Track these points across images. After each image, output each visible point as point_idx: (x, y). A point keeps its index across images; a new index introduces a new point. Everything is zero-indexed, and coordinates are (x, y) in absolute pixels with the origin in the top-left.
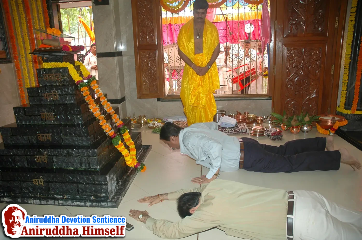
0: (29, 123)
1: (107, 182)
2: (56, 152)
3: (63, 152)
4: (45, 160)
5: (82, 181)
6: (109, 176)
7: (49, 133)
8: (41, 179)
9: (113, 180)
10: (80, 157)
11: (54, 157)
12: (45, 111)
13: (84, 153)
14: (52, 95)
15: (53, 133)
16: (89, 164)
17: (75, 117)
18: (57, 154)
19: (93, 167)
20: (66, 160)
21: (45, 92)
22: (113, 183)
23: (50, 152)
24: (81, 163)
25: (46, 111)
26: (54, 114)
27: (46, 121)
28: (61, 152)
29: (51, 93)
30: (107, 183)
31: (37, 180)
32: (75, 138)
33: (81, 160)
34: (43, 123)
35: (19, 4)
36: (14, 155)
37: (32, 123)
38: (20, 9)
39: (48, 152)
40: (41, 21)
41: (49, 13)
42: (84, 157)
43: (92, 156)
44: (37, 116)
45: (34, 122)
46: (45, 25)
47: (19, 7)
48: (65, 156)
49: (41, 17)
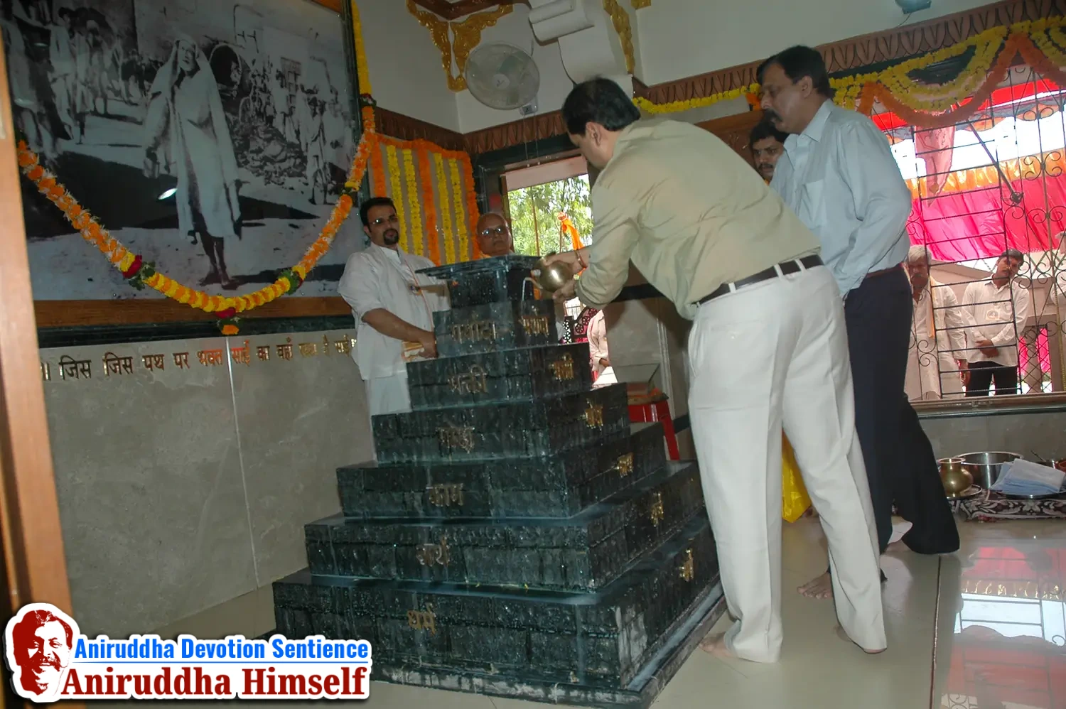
0: (407, 459)
1: (614, 629)
3: (491, 535)
4: (442, 558)
5: (540, 622)
6: (623, 613)
7: (456, 482)
8: (429, 610)
9: (636, 625)
10: (540, 550)
11: (467, 551)
12: (449, 423)
13: (551, 538)
14: (468, 378)
15: (466, 480)
16: (564, 574)
17: (530, 436)
18: (474, 540)
19: (576, 583)
20: (498, 560)
21: (451, 370)
22: (636, 639)
23: (458, 535)
24: (541, 571)
25: (453, 421)
26: (473, 431)
27: (451, 452)
28: (485, 535)
30: (616, 630)
31: (417, 614)
32: (527, 496)
33: (542, 561)
34: (442, 456)
35: (409, 184)
36: (364, 543)
37: (415, 457)
38: (410, 195)
39: (452, 536)
40: (458, 222)
41: (480, 198)
42: (550, 550)
43: (573, 547)
44: (429, 436)
45: (420, 455)
46: (468, 229)
47: (409, 189)
48: (497, 547)
49: (461, 210)
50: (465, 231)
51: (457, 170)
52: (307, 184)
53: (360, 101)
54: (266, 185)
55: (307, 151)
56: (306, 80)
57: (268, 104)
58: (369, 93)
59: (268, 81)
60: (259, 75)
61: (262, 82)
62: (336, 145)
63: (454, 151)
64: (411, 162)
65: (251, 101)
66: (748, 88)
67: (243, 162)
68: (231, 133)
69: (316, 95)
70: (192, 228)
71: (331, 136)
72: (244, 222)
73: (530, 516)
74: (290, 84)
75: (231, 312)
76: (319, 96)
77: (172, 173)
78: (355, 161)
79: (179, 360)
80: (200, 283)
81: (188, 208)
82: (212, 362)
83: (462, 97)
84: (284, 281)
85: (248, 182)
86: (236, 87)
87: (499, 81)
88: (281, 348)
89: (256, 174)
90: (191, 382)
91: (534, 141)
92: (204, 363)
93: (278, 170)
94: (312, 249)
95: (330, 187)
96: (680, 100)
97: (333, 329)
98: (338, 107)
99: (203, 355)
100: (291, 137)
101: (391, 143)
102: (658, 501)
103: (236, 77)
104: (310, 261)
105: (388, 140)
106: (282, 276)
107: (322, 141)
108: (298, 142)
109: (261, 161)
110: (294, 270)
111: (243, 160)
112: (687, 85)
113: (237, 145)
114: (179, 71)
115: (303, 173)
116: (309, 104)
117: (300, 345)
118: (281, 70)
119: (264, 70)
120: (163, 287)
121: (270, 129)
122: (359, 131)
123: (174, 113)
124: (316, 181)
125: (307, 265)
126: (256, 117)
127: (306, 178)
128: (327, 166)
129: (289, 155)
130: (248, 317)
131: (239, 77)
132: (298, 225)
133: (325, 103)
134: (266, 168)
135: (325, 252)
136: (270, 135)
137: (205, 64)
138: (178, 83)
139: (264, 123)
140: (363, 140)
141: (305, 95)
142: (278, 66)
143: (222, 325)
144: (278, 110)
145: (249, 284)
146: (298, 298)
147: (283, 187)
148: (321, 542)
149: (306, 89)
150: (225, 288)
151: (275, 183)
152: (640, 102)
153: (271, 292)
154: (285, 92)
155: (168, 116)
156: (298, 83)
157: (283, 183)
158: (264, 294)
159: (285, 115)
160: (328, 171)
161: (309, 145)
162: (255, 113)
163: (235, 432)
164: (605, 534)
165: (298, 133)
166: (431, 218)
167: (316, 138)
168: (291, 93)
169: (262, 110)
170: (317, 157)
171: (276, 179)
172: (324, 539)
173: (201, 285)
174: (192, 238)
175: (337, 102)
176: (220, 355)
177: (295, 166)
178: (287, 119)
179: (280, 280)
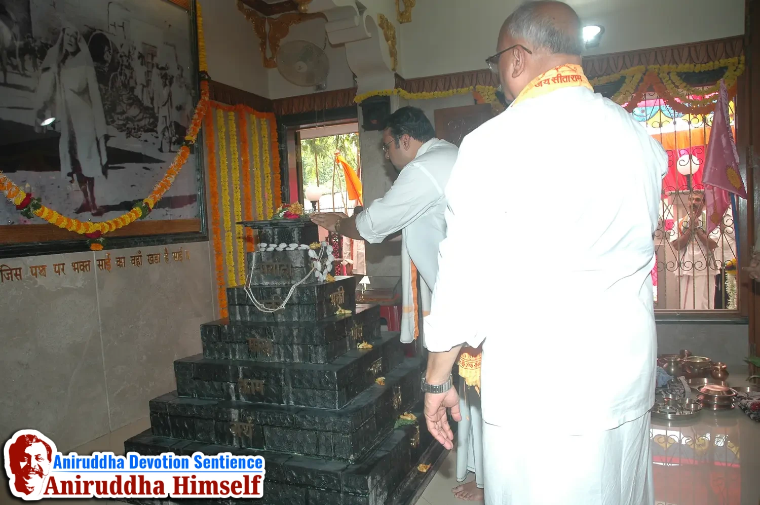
0: (225, 357)
1: (366, 491)
2: (270, 418)
3: (283, 420)
4: (248, 432)
5: (316, 483)
6: (373, 479)
7: (260, 379)
9: (381, 487)
10: (317, 432)
11: (266, 429)
12: (257, 335)
13: (326, 424)
15: (267, 378)
16: (333, 449)
17: (313, 349)
18: (271, 422)
19: (340, 456)
20: (288, 437)
22: (380, 495)
23: (260, 418)
24: (318, 447)
25: (259, 334)
26: (273, 342)
27: (256, 355)
28: (279, 419)
29: (271, 299)
30: (368, 492)
32: (309, 392)
33: (318, 440)
34: (250, 357)
35: (231, 137)
36: (193, 417)
37: (231, 356)
38: (232, 145)
39: (256, 417)
40: (265, 164)
41: (281, 147)
42: (324, 432)
43: (341, 432)
44: (241, 342)
45: (234, 355)
46: (271, 170)
47: (231, 141)
48: (287, 428)
49: (267, 156)
50: (270, 171)
51: (266, 126)
52: (157, 137)
53: (199, 76)
54: (127, 138)
55: (158, 113)
56: (160, 60)
57: (131, 77)
58: (206, 70)
59: (132, 60)
60: (125, 56)
61: (128, 61)
62: (180, 108)
63: (265, 113)
64: (233, 121)
65: (118, 75)
66: (475, 87)
67: (111, 121)
68: (103, 99)
69: (167, 72)
70: (71, 171)
71: (176, 102)
72: (110, 166)
73: (311, 406)
74: (148, 63)
75: (98, 234)
76: (170, 72)
77: (57, 129)
78: (193, 121)
79: (57, 269)
80: (75, 211)
81: (68, 156)
82: (83, 270)
83: (272, 73)
84: (137, 209)
85: (114, 136)
86: (107, 65)
87: (300, 67)
88: (133, 258)
89: (120, 130)
90: (66, 284)
91: (322, 110)
92: (77, 270)
93: (136, 127)
94: (159, 186)
95: (174, 139)
96: (427, 92)
97: (172, 243)
98: (182, 80)
99: (76, 265)
100: (147, 103)
101: (220, 108)
102: (398, 392)
103: (108, 57)
104: (157, 196)
105: (218, 105)
106: (136, 206)
107: (170, 106)
108: (151, 106)
109: (124, 120)
110: (145, 201)
111: (111, 120)
112: (432, 80)
113: (107, 108)
114: (64, 51)
115: (155, 129)
116: (162, 78)
117: (147, 255)
118: (141, 52)
119: (129, 52)
120: (47, 217)
121: (132, 96)
122: (197, 98)
123: (60, 83)
124: (164, 135)
125: (155, 198)
126: (122, 88)
127: (157, 133)
128: (173, 124)
129: (145, 116)
130: (110, 236)
131: (110, 57)
132: (149, 168)
133: (173, 77)
134: (128, 126)
135: (169, 188)
136: (132, 101)
137: (84, 47)
138: (63, 61)
139: (128, 91)
140: (199, 106)
141: (158, 71)
142: (140, 49)
143: (91, 242)
144: (138, 81)
145: (111, 212)
146: (148, 222)
147: (139, 140)
148: (161, 414)
149: (159, 67)
150: (94, 215)
151: (134, 137)
152: (399, 92)
153: (128, 218)
154: (145, 69)
155: (55, 86)
156: (154, 63)
157: (140, 137)
158: (123, 220)
159: (144, 86)
160: (173, 127)
161: (160, 109)
162: (121, 83)
163: (98, 320)
164: (362, 422)
165: (152, 99)
166: (246, 162)
167: (166, 103)
168: (149, 70)
169: (127, 83)
170: (165, 117)
171: (135, 134)
172: (163, 412)
173: (76, 213)
174: (70, 178)
175: (182, 76)
176: (89, 265)
177: (150, 124)
178: (145, 89)
179: (134, 209)
